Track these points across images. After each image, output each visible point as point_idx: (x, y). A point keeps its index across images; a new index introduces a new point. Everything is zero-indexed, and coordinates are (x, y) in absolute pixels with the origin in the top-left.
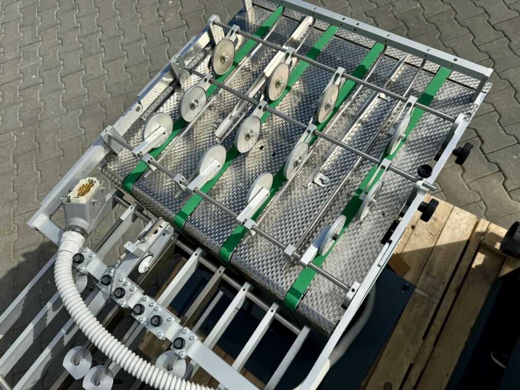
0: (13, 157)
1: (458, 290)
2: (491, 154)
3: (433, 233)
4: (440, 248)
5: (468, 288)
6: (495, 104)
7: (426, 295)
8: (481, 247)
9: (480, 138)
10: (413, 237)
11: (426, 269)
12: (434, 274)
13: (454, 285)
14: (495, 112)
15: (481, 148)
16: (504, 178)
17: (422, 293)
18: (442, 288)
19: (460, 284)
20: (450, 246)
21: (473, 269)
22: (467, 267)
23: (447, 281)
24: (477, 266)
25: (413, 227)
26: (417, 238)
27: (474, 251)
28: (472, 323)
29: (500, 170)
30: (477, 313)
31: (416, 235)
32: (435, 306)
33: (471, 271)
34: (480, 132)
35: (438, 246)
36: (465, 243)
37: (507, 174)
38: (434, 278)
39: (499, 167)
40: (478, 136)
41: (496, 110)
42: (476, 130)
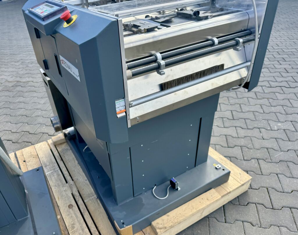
1: (62, 160)
2: (36, 132)
3: (35, 156)
5: (64, 157)
7: (52, 171)
9: (26, 132)
10: (27, 163)
12: (48, 164)
13: (59, 160)
15: (30, 134)
17: (50, 172)
18: (56, 164)
19: (60, 158)
22: (58, 153)
23: (55, 162)
25: (25, 161)
26: (29, 162)
28: (77, 162)
29: (43, 133)
30: (75, 159)
31: (28, 162)
32: (59, 171)
34: (25, 131)
37: (46, 132)
39: (42, 133)
40: (25, 132)
41: (24, 123)
42: (22, 131)
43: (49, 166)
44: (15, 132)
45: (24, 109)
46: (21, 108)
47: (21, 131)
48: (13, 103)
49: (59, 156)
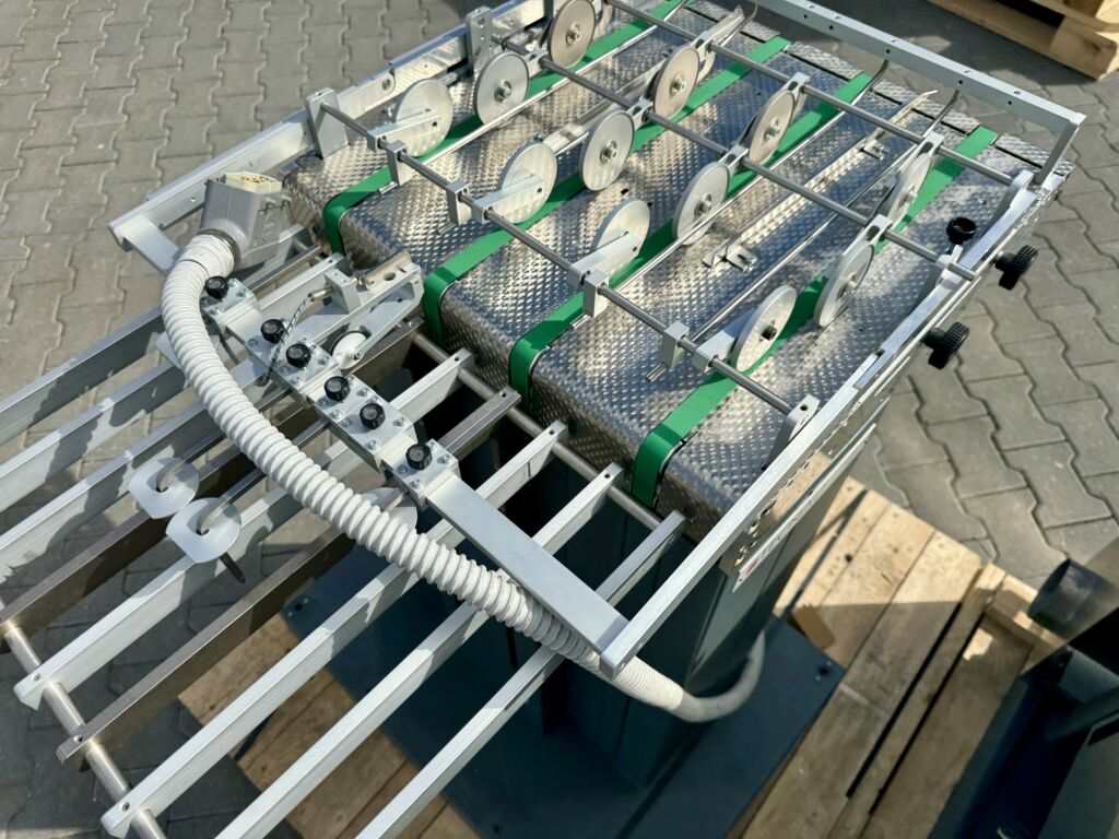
0: (12, 286)
1: (933, 700)
2: (1014, 453)
3: (889, 577)
4: (900, 610)
5: (953, 700)
6: (1026, 362)
7: (864, 701)
8: (985, 619)
9: (994, 418)
10: (847, 577)
11: (868, 647)
12: (885, 658)
13: (924, 689)
14: (1025, 378)
15: (994, 439)
16: (1035, 503)
17: (856, 696)
18: (900, 692)
19: (936, 687)
20: (922, 608)
21: (965, 660)
22: (954, 656)
23: (909, 680)
24: (974, 658)
25: (849, 558)
26: (856, 580)
27: (971, 625)
28: (955, 774)
29: (1029, 485)
30: (969, 755)
31: (853, 575)
32: (880, 727)
33: (961, 664)
34: (994, 408)
35: (897, 605)
36: (953, 607)
37: (1042, 495)
38: (883, 667)
39: (1027, 480)
40: (990, 414)
41: (1026, 373)
42: (985, 403)
43: (880, 670)
44: (966, 378)
45: (1098, 311)
46: (1090, 300)
47: (984, 396)
48: (1095, 247)
49: (944, 673)
